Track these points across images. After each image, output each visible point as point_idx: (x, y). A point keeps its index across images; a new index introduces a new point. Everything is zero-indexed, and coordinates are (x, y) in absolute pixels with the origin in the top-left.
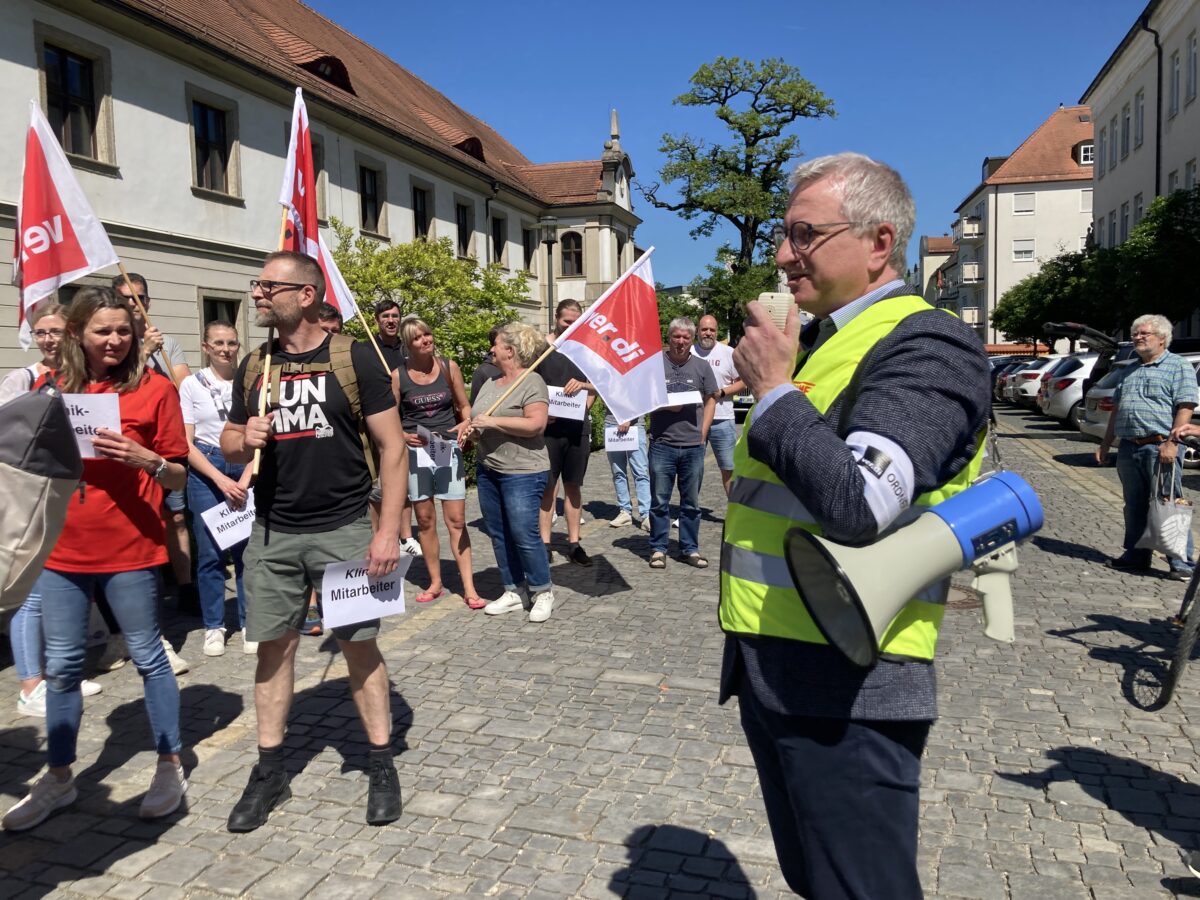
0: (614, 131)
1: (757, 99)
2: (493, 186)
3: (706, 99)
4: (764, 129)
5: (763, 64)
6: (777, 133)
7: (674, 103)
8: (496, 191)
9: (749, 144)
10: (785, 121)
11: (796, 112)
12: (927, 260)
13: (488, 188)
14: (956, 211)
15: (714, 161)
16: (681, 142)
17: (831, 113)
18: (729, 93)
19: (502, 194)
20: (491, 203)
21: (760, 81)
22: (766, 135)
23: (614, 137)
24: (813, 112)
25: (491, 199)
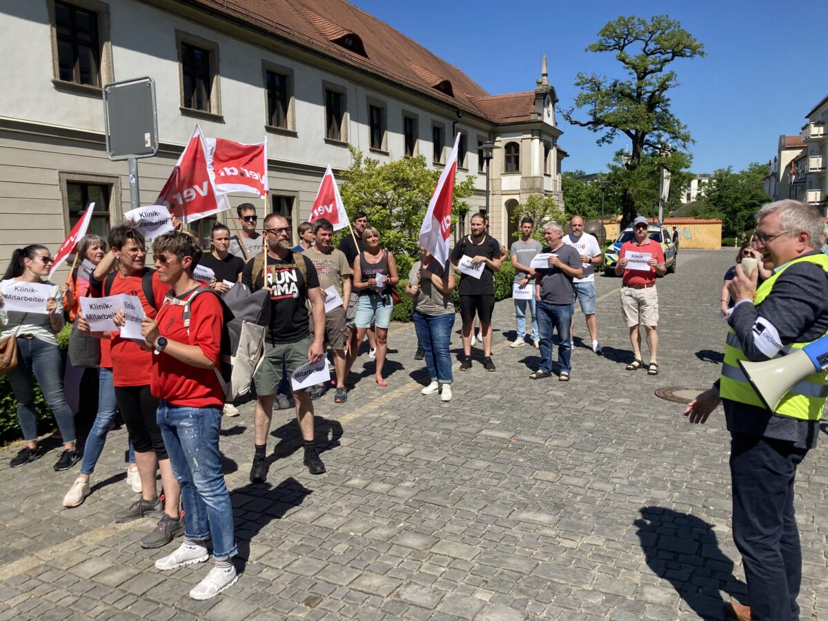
0: (544, 71)
1: (647, 45)
2: (458, 113)
3: (610, 47)
4: (651, 67)
5: (653, 19)
6: (660, 70)
7: (586, 50)
8: (460, 117)
9: (640, 78)
10: (666, 61)
11: (675, 54)
12: (784, 153)
13: (454, 115)
14: (807, 117)
15: (614, 91)
16: (590, 78)
17: (702, 54)
18: (626, 42)
19: (464, 118)
20: (456, 125)
21: (650, 33)
22: (652, 72)
23: (544, 75)
24: (688, 54)
25: (457, 122)
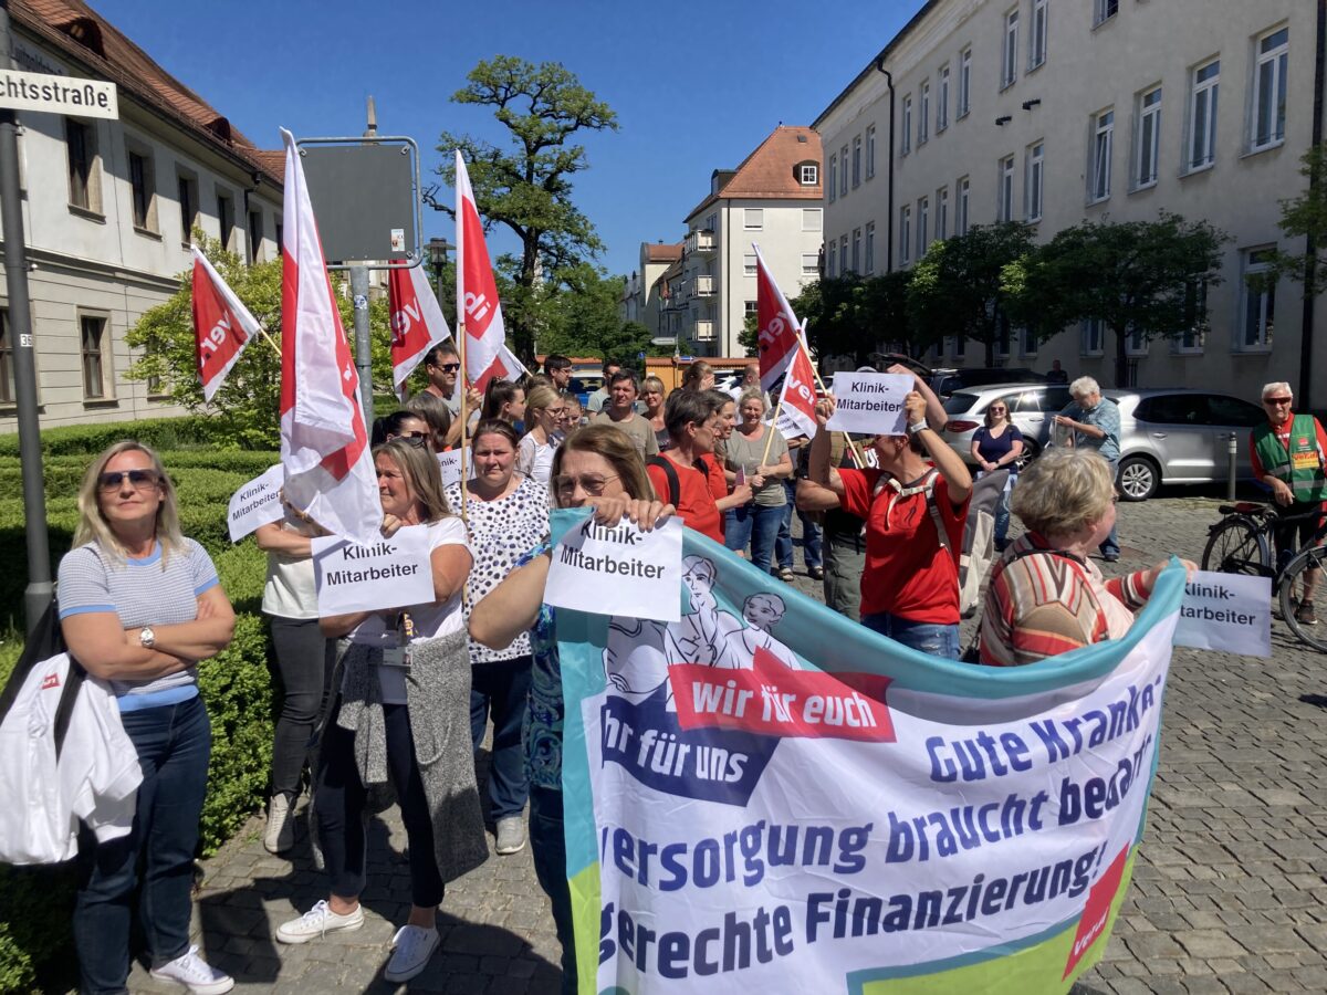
0: (372, 121)
1: (535, 102)
2: (254, 176)
3: (483, 97)
4: (548, 136)
5: (543, 67)
6: (560, 142)
7: (452, 100)
8: (257, 183)
9: (531, 151)
10: (567, 129)
11: (580, 122)
12: (649, 267)
13: (247, 178)
14: (685, 222)
15: (494, 165)
16: (462, 142)
17: (614, 126)
18: (509, 95)
19: (263, 187)
20: (249, 195)
21: (540, 85)
22: (549, 143)
23: (372, 127)
24: (595, 124)
25: (251, 191)
